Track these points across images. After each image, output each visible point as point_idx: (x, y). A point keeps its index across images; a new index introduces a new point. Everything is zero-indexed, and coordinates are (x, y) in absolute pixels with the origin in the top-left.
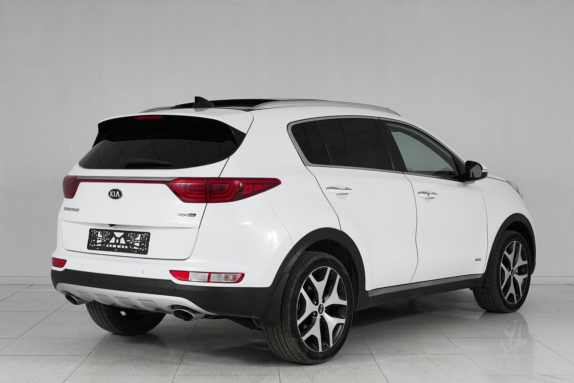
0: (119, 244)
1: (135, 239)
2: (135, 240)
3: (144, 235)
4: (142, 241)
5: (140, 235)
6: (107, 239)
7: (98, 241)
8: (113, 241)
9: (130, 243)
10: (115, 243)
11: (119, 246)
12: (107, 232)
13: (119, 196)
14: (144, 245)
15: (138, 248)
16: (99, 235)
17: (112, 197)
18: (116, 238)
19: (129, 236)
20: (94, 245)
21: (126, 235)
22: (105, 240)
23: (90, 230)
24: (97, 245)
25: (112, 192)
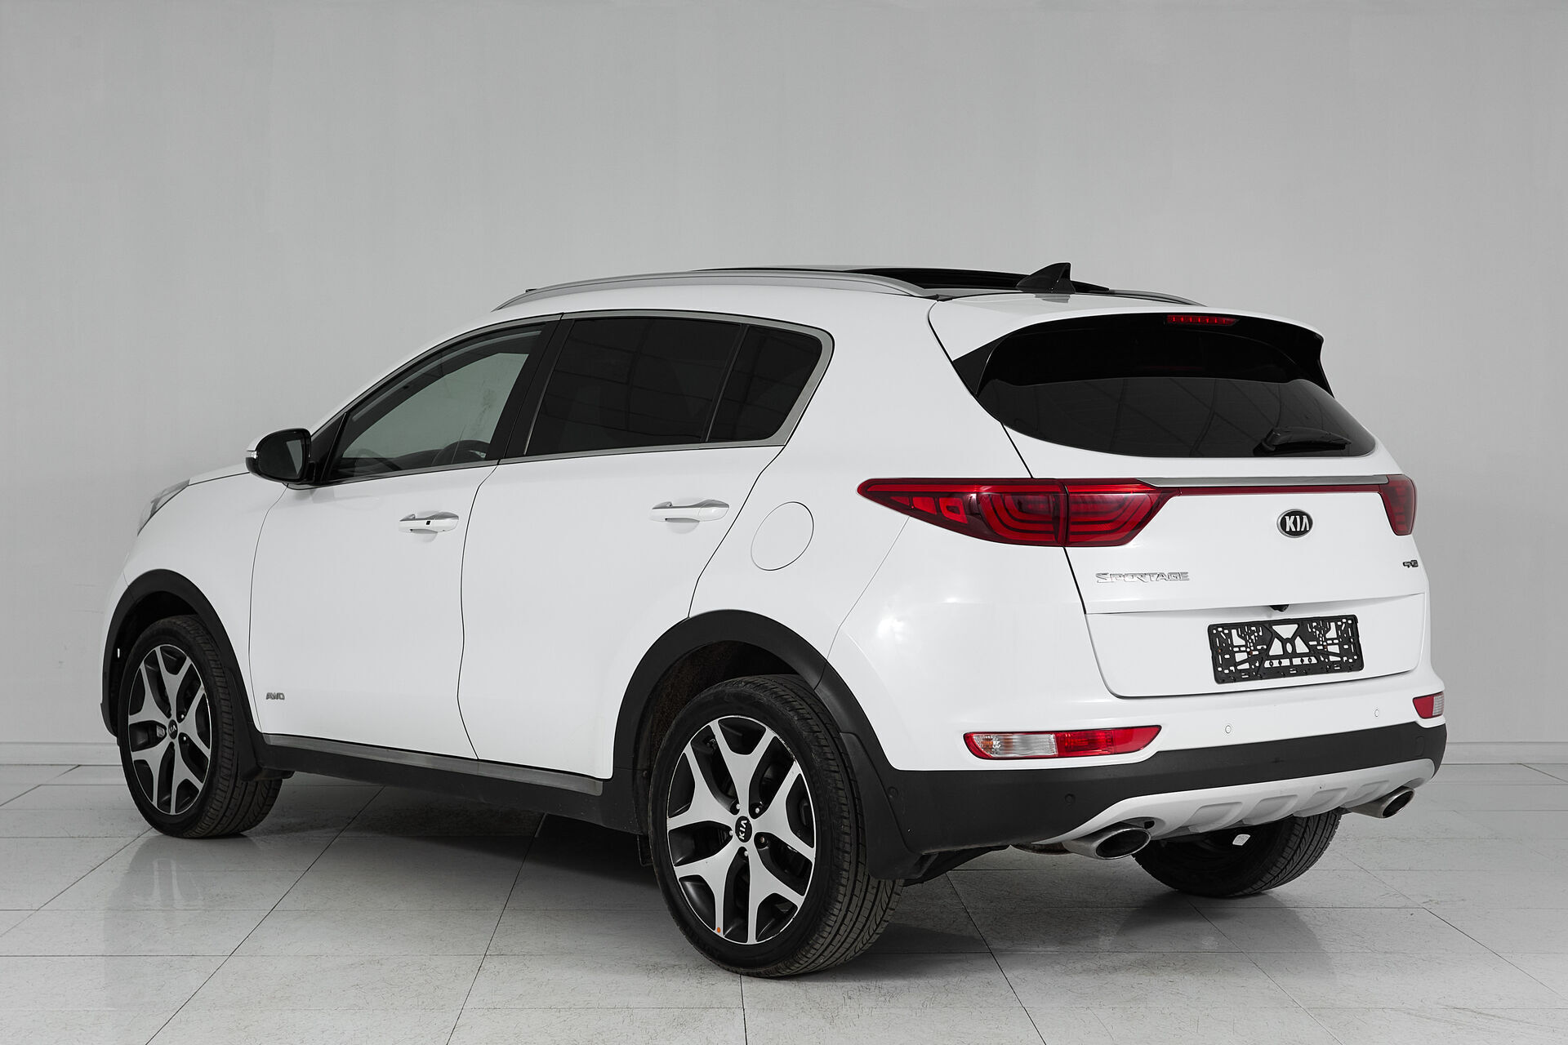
0: (1295, 654)
1: (1324, 635)
2: (1326, 640)
3: (1342, 623)
4: (1342, 639)
5: (1333, 624)
6: (1259, 647)
7: (1240, 657)
8: (1276, 648)
9: (1319, 648)
10: (1286, 655)
11: (1297, 661)
12: (1253, 628)
13: (1308, 529)
14: (1350, 647)
15: (1339, 659)
16: (1237, 641)
17: (1289, 533)
18: (1284, 642)
19: (1310, 630)
20: (1232, 668)
21: (1304, 628)
22: (1255, 649)
23: (1211, 628)
24: (1239, 667)
25: (1293, 517)
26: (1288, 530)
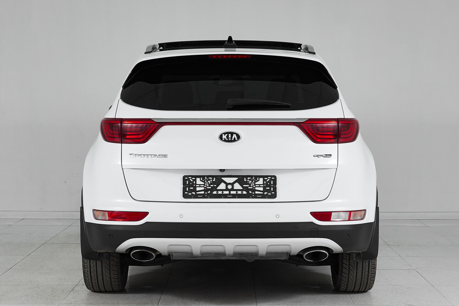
0: (233, 189)
1: (255, 183)
2: (255, 185)
3: (268, 179)
4: (265, 186)
5: (261, 179)
6: (212, 186)
7: (198, 189)
8: (222, 186)
9: (249, 188)
10: (227, 189)
11: (232, 192)
12: (211, 178)
13: (236, 139)
14: (271, 189)
15: (262, 193)
16: (199, 181)
17: (225, 141)
18: (227, 184)
19: (245, 180)
20: (194, 193)
21: (241, 179)
22: (209, 186)
23: (184, 177)
24: (197, 193)
25: (226, 135)
26: (223, 139)
